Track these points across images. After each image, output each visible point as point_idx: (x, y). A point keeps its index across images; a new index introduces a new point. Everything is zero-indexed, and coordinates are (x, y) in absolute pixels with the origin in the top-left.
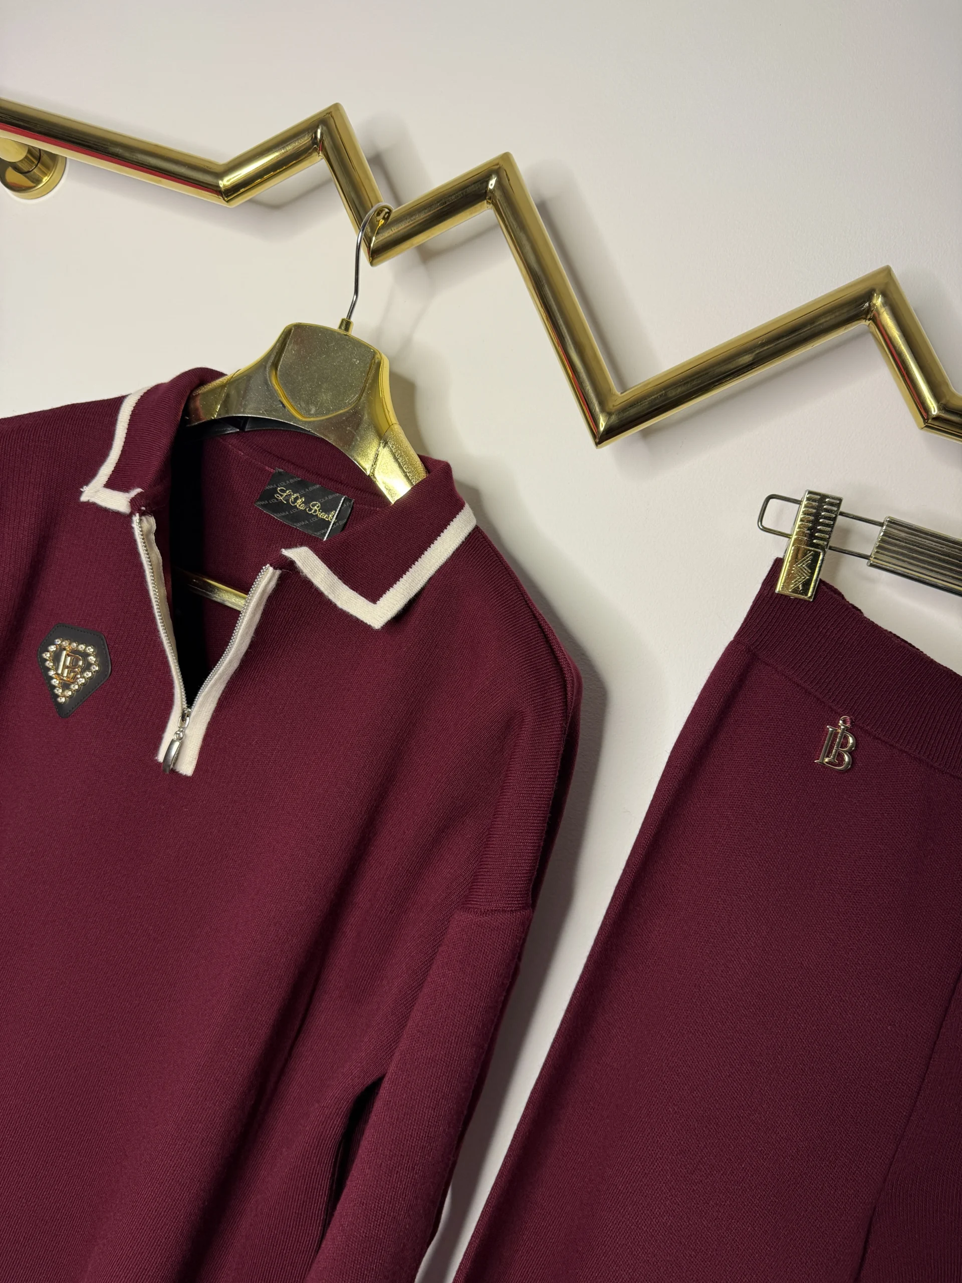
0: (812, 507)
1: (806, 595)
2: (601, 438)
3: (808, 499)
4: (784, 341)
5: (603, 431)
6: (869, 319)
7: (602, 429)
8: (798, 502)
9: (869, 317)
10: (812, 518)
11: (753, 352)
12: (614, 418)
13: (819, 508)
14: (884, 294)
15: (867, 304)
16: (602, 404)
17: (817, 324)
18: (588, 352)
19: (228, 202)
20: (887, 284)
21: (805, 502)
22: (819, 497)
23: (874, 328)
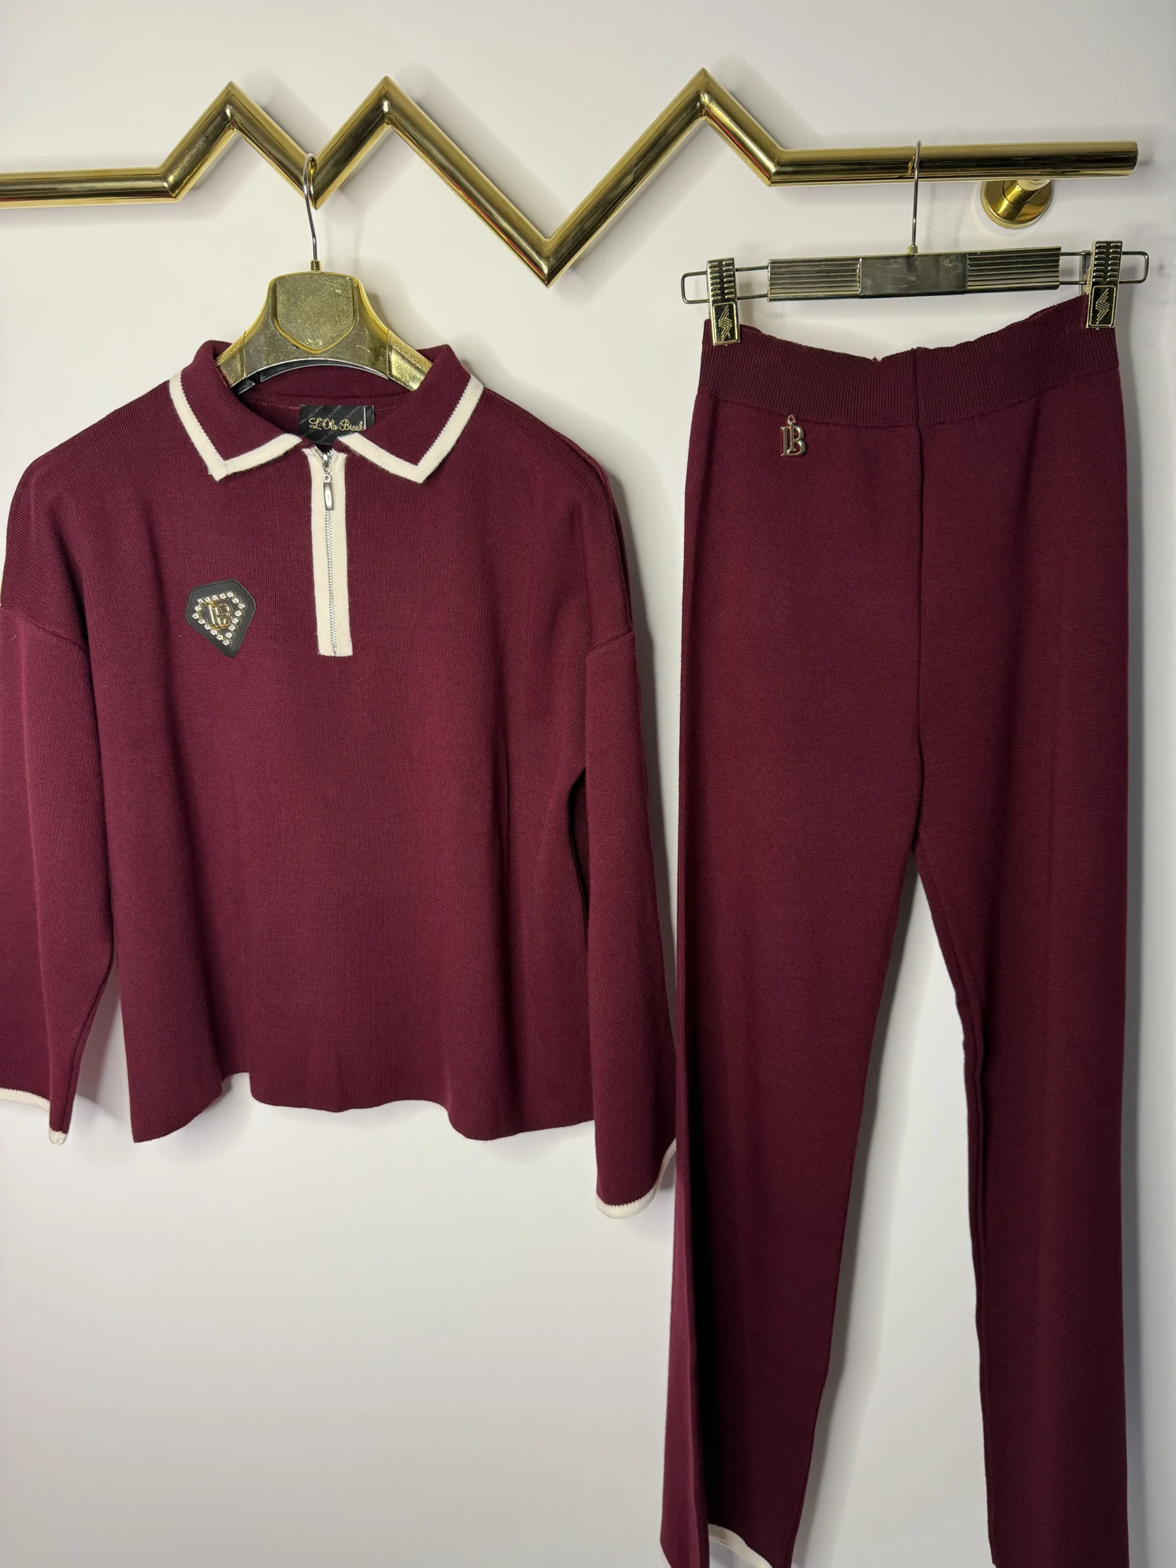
0: (716, 272)
1: (735, 339)
2: (548, 280)
3: (711, 267)
4: (651, 155)
5: (548, 273)
6: (704, 115)
7: (546, 271)
8: (705, 273)
9: (703, 113)
10: (718, 280)
11: (631, 173)
12: (552, 261)
13: (721, 271)
14: (709, 93)
15: (698, 104)
16: (539, 253)
17: (670, 131)
18: (513, 217)
19: (175, 198)
20: (707, 84)
21: (709, 271)
22: (717, 263)
23: (709, 119)
